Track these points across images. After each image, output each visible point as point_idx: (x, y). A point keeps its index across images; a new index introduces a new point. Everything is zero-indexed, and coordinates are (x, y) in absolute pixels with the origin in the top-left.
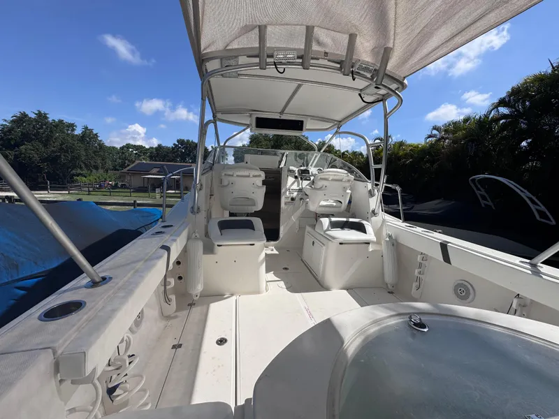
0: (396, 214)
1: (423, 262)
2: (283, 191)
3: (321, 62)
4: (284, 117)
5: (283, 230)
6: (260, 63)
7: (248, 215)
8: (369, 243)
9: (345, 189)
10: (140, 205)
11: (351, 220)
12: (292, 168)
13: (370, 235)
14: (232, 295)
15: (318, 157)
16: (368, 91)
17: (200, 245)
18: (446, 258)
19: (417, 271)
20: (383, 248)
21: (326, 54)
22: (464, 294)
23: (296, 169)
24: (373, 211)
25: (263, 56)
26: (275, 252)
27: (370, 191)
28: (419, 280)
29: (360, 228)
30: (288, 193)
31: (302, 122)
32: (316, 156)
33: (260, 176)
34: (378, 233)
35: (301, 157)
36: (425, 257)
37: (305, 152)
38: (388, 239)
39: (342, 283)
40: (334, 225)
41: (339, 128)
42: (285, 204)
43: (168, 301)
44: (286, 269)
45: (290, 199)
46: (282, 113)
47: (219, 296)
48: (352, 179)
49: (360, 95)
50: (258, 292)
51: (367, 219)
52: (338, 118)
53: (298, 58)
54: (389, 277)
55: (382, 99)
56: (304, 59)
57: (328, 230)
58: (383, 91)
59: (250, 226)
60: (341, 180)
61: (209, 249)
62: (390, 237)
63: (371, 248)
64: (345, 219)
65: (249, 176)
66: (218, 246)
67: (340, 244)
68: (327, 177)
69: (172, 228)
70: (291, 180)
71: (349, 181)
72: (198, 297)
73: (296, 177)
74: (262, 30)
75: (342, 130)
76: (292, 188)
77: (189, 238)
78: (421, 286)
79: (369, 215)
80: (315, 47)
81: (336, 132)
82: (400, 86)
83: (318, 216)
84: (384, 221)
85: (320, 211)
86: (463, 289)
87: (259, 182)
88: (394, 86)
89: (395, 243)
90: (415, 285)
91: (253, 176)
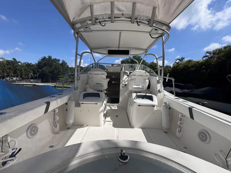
0: (172, 92)
1: (183, 118)
2: (121, 81)
3: (121, 19)
4: (120, 49)
5: (121, 99)
7: (98, 91)
8: (154, 106)
9: (145, 80)
11: (147, 94)
12: (126, 71)
14: (87, 126)
15: (139, 67)
16: (152, 32)
17: (74, 103)
18: (192, 117)
19: (179, 122)
20: (161, 109)
21: (123, 14)
22: (204, 138)
23: (128, 72)
24: (159, 91)
25: (92, 20)
26: (116, 108)
27: (158, 81)
28: (180, 127)
29: (151, 98)
30: (123, 82)
31: (129, 51)
33: (104, 74)
34: (160, 102)
35: (132, 67)
36: (183, 116)
37: (133, 65)
38: (164, 104)
39: (140, 125)
40: (138, 97)
41: (146, 52)
42: (122, 87)
43: (56, 126)
44: (117, 116)
45: (124, 85)
46: (119, 47)
47: (81, 126)
48: (148, 75)
49: (150, 35)
50: (99, 126)
51: (156, 95)
52: (145, 47)
53: (109, 18)
54: (165, 124)
55: (161, 36)
56: (112, 18)
58: (160, 32)
60: (142, 76)
61: (78, 105)
62: (165, 103)
63: (155, 108)
64: (144, 94)
65: (99, 74)
66: (82, 104)
67: (139, 105)
68: (135, 74)
70: (125, 77)
71: (147, 76)
72: (71, 125)
73: (128, 76)
75: (148, 53)
76: (125, 80)
78: (182, 130)
79: (157, 92)
80: (116, 12)
81: (145, 54)
82: (168, 28)
83: (131, 92)
84: (165, 95)
85: (133, 90)
86: (203, 135)
87: (104, 76)
88: (164, 28)
89: (169, 108)
90: (178, 129)
91: (101, 74)
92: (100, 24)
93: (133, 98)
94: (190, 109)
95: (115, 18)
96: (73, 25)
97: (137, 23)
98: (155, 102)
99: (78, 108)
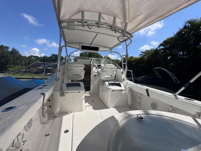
0: (131, 80)
1: (141, 96)
2: (92, 72)
3: (104, 26)
4: (92, 46)
6: (82, 25)
7: (78, 81)
8: (122, 90)
9: (113, 71)
10: (35, 79)
11: (116, 82)
12: (95, 64)
13: (123, 88)
14: (72, 112)
15: (104, 61)
16: (120, 37)
17: (59, 93)
18: (148, 95)
19: (139, 100)
20: (127, 92)
21: (106, 23)
22: (154, 107)
23: (96, 65)
24: (123, 79)
25: (83, 22)
26: (89, 95)
27: (122, 72)
28: (139, 103)
29: (119, 85)
30: (93, 73)
31: (98, 48)
32: (103, 60)
33: (83, 66)
34: (125, 87)
35: (98, 60)
36: (141, 95)
38: (129, 89)
39: (113, 105)
40: (110, 84)
41: (111, 50)
42: (93, 77)
43: (44, 116)
44: (93, 101)
45: (94, 76)
46: (91, 44)
47: (66, 113)
49: (118, 39)
50: (82, 111)
51: (121, 82)
52: (111, 47)
53: (96, 24)
54: (129, 103)
55: (125, 40)
56: (98, 24)
57: (108, 86)
58: (125, 38)
59: (79, 85)
60: (112, 68)
61: (62, 94)
62: (129, 88)
63: (123, 92)
64: (114, 82)
65: (78, 66)
66: (66, 93)
67: (112, 91)
68: (107, 67)
69: (47, 86)
70: (94, 68)
71: (115, 68)
72: (57, 114)
73: (96, 68)
74: (83, 12)
75: (112, 51)
76: (95, 71)
77: (54, 90)
78: (140, 105)
79: (122, 81)
80: (102, 20)
81: (110, 52)
82: (131, 36)
83: (104, 81)
84: (127, 83)
85: (105, 79)
86: (154, 105)
87: (82, 69)
88: (129, 36)
89: (131, 90)
90: (138, 104)
91: (80, 66)
92: (88, 27)
93: (107, 85)
94: (147, 90)
95: (101, 24)
96: (60, 22)
97: (115, 31)
98: (123, 87)
99: (62, 98)
